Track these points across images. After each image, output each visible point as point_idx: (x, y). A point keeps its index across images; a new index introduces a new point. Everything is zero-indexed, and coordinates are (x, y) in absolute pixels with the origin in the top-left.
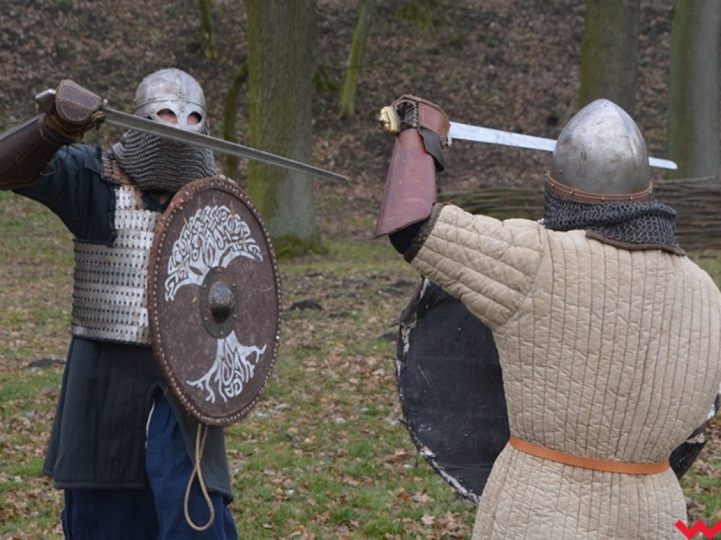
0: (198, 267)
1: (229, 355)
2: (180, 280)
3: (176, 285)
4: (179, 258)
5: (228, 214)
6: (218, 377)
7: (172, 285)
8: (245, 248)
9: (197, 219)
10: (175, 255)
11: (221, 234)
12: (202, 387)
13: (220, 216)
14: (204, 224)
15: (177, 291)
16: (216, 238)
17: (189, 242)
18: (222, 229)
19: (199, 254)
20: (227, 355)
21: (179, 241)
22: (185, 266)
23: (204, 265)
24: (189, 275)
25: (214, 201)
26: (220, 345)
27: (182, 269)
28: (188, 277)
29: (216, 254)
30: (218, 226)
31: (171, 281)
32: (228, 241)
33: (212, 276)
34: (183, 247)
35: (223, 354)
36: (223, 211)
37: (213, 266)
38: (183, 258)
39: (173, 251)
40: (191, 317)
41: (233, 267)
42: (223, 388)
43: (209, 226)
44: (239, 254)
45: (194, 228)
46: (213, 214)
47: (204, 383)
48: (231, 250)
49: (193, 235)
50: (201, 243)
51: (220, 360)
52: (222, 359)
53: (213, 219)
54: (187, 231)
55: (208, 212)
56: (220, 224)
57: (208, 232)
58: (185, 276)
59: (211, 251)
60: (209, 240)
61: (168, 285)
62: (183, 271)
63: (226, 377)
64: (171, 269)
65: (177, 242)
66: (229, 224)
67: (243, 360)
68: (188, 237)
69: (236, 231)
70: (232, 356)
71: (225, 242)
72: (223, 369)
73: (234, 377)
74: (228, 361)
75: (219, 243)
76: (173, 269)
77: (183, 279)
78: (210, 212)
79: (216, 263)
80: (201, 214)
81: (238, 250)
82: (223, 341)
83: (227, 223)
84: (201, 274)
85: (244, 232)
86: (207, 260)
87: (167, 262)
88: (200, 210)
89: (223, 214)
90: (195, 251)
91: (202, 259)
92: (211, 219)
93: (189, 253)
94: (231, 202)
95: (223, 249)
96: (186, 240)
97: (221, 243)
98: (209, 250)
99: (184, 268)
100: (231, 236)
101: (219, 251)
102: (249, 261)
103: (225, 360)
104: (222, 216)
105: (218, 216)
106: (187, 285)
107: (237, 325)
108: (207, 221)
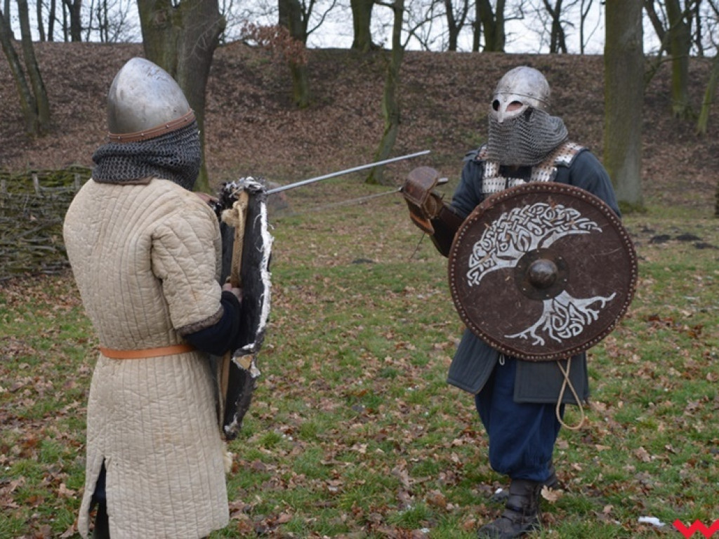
0: (509, 255)
1: (560, 310)
2: (485, 269)
3: (480, 273)
4: (482, 253)
5: (545, 208)
6: (548, 325)
7: (476, 274)
8: (574, 227)
9: (502, 221)
10: (477, 252)
11: (538, 224)
12: (526, 337)
13: (534, 212)
14: (513, 223)
15: (483, 277)
16: (531, 229)
17: (494, 240)
18: (538, 220)
19: (509, 245)
20: (557, 310)
21: (481, 242)
22: (491, 257)
23: (517, 252)
24: (498, 263)
25: (524, 202)
26: (547, 304)
27: (487, 261)
28: (495, 264)
29: (533, 241)
30: (533, 220)
31: (474, 272)
32: (549, 227)
33: (529, 257)
34: (487, 245)
35: (552, 310)
36: (538, 206)
37: (531, 249)
38: (488, 252)
39: (474, 250)
40: (505, 292)
41: (557, 245)
42: (555, 333)
43: (520, 222)
44: (565, 234)
45: (498, 228)
46: (524, 213)
47: (528, 334)
48: (555, 233)
49: (499, 233)
50: (511, 236)
51: (548, 315)
52: (552, 313)
53: (525, 216)
54: (490, 232)
55: (516, 213)
56: (535, 217)
57: (519, 227)
58: (492, 264)
59: (525, 240)
60: (522, 232)
61: (471, 275)
62: (490, 262)
63: (558, 325)
64: (473, 263)
65: (477, 243)
66: (548, 215)
67: (582, 309)
68: (493, 236)
69: (560, 217)
70: (565, 310)
71: (543, 230)
72: (554, 320)
73: (571, 323)
74: (560, 314)
75: (536, 232)
76: (476, 263)
77: (490, 267)
78: (519, 212)
79: (534, 247)
80: (507, 216)
81: (564, 231)
82: (551, 300)
83: (545, 215)
84: (514, 259)
85: (571, 216)
86: (521, 248)
87: (467, 259)
88: (506, 214)
89: (539, 209)
90: (503, 244)
91: (513, 248)
92: (521, 216)
93: (496, 247)
94: (550, 197)
95: (542, 234)
96: (490, 239)
97: (538, 231)
98: (522, 239)
99: (490, 259)
100: (551, 223)
101: (536, 237)
102: (581, 236)
103: (555, 313)
104: (536, 211)
105: (531, 212)
106: (497, 270)
107: (570, 286)
108: (517, 219)
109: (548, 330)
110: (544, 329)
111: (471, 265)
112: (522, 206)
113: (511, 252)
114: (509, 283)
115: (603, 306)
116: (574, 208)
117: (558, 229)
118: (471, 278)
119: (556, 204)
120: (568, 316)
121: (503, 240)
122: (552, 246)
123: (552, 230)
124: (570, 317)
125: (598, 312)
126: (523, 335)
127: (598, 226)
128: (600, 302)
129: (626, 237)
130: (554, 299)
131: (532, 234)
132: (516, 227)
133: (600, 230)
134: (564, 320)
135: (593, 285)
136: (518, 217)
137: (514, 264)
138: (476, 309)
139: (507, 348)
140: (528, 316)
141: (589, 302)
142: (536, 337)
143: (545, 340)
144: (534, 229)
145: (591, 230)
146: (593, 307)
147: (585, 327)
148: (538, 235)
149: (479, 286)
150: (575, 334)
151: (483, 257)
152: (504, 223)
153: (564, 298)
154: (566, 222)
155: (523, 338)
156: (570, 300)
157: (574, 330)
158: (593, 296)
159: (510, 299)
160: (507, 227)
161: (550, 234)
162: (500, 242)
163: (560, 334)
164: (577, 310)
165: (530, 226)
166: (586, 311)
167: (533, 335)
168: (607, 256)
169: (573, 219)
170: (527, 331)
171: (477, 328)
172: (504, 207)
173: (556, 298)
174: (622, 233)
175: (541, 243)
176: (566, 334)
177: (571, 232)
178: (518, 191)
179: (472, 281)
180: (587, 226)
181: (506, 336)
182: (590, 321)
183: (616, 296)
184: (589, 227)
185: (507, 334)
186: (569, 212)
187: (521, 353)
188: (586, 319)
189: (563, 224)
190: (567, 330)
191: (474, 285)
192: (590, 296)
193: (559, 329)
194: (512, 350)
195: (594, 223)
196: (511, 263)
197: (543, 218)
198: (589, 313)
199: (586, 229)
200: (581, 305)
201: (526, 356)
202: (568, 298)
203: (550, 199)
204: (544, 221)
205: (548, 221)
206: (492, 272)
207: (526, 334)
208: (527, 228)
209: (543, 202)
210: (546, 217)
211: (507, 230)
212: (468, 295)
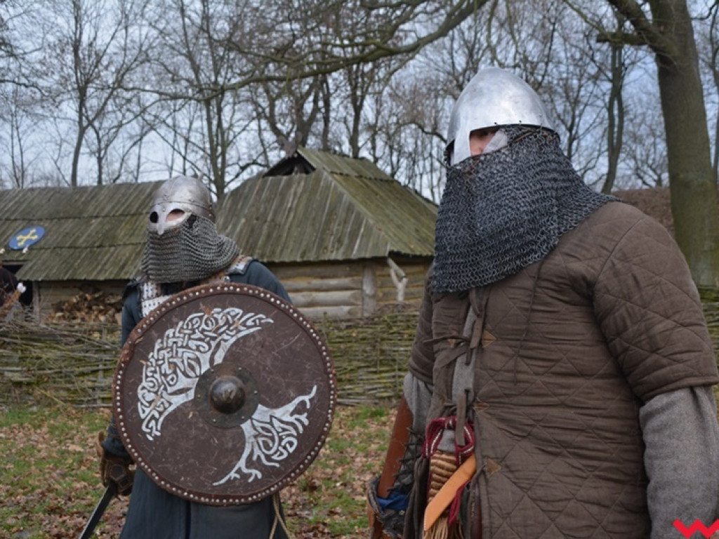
0: (181, 387)
1: (263, 428)
2: (161, 413)
3: (157, 420)
4: (150, 397)
5: (201, 318)
6: (257, 452)
7: (153, 423)
8: (242, 328)
9: (159, 350)
10: (144, 398)
11: (200, 339)
12: (238, 476)
13: (190, 327)
14: (172, 348)
15: (162, 424)
16: (194, 348)
17: (157, 376)
18: (198, 335)
19: (177, 376)
20: (261, 430)
21: (144, 384)
22: (162, 397)
23: (189, 380)
24: (172, 401)
25: (175, 320)
26: (246, 427)
27: (159, 403)
28: (170, 404)
29: (202, 361)
30: (193, 337)
31: (149, 422)
32: (214, 339)
33: (205, 381)
34: (151, 384)
35: (254, 432)
36: (192, 319)
37: (202, 372)
38: (156, 393)
39: (140, 396)
40: (193, 432)
41: (231, 355)
42: (268, 458)
43: (179, 344)
44: (234, 339)
45: (158, 360)
46: (180, 332)
47: (239, 471)
48: (222, 342)
49: (160, 366)
50: (175, 365)
51: (253, 440)
52: (255, 437)
53: (182, 335)
54: (149, 369)
55: (171, 335)
56: (194, 333)
57: (180, 350)
58: (167, 405)
59: (193, 363)
60: (186, 355)
61: (147, 427)
62: (162, 403)
63: (268, 448)
64: (144, 412)
65: (140, 387)
66: (207, 324)
67: (287, 419)
68: (155, 372)
69: (221, 323)
70: (268, 426)
71: (209, 344)
72: (261, 444)
73: (281, 439)
74: (265, 433)
75: (201, 349)
76: (147, 410)
77: (165, 409)
78: (174, 333)
79: (206, 367)
80: (162, 343)
81: (232, 336)
82: (249, 421)
83: (203, 326)
84: (188, 389)
85: (233, 317)
86: (191, 374)
87: (136, 410)
88: (159, 341)
89: (194, 322)
90: (170, 377)
91: (183, 377)
92: (178, 337)
93: (163, 383)
94: (201, 305)
95: (209, 349)
96: (153, 376)
97: (204, 347)
98: (189, 364)
99: (162, 400)
100: (215, 332)
101: (204, 355)
102: (252, 335)
103: (259, 435)
104: (193, 325)
105: (187, 329)
106: (174, 410)
107: (264, 396)
108: (175, 342)
109: (259, 457)
110: (255, 458)
111: (143, 416)
112: (173, 325)
113: (183, 382)
114: (195, 420)
115: (308, 407)
116: (233, 306)
117: (225, 337)
118: (148, 431)
119: (211, 310)
120: (275, 433)
121: (168, 372)
122: (225, 359)
123: (218, 340)
124: (278, 433)
125: (306, 414)
126: (233, 474)
127: (267, 317)
128: (303, 403)
129: (301, 319)
130: (252, 419)
131: (197, 353)
132: (177, 352)
133: (272, 321)
134: (273, 439)
135: (288, 386)
136: (175, 340)
137: (191, 394)
138: (167, 465)
139: (221, 498)
140: (232, 450)
141: (291, 407)
142: (250, 471)
143: (261, 471)
144: (198, 347)
145: (261, 325)
146: (298, 411)
147: (299, 437)
148: (205, 352)
149: (162, 436)
150: (291, 450)
151: (153, 401)
152: (162, 352)
153: (261, 413)
154: (230, 325)
155: (235, 478)
156: (269, 413)
157: (288, 446)
158: (293, 399)
159: (203, 438)
160: (167, 356)
161: (218, 345)
162: (165, 375)
163: (275, 457)
164: (282, 422)
165: (192, 344)
166: (292, 419)
167: (245, 471)
168: (290, 348)
169: (236, 319)
170: (236, 468)
171: (178, 488)
172: (154, 333)
173: (254, 417)
174: (295, 315)
175: (212, 360)
176: (281, 454)
177: (240, 335)
178: (163, 309)
179: (150, 434)
180: (254, 321)
181: (215, 484)
182: (301, 429)
183: (318, 390)
184: (257, 321)
185: (216, 481)
186: (229, 313)
187: (240, 498)
188: (296, 428)
189: (228, 329)
190: (280, 448)
191: (155, 437)
192: (289, 400)
193: (272, 452)
194: (227, 497)
195: (261, 316)
196: (187, 396)
197: (203, 330)
198: (297, 419)
199: (255, 326)
200: (284, 415)
201: (246, 498)
202: (266, 412)
203: (202, 307)
204: (206, 333)
205: (210, 331)
206: (170, 414)
207: (236, 472)
208: (190, 348)
209: (196, 312)
210: (206, 328)
211: (169, 358)
212: (152, 453)
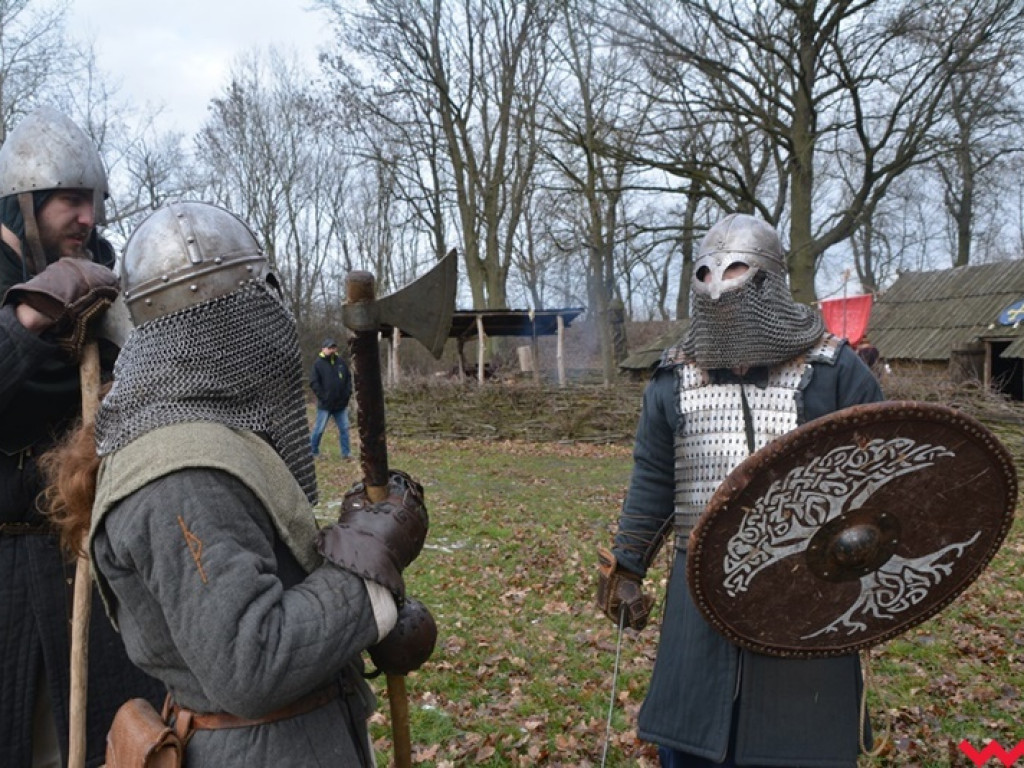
0: (792, 537)
2: (753, 568)
3: (746, 575)
4: (743, 549)
5: (849, 452)
6: (870, 605)
7: (740, 578)
8: (906, 464)
9: (773, 494)
10: (734, 550)
11: (839, 480)
12: (836, 629)
13: (829, 464)
14: (793, 490)
15: (753, 579)
16: (827, 490)
17: (762, 526)
18: (838, 474)
19: (790, 525)
20: (884, 582)
21: (740, 534)
22: (761, 549)
23: (806, 529)
24: (774, 554)
25: (809, 455)
26: (867, 579)
27: (755, 556)
28: (770, 556)
29: (832, 506)
30: (828, 476)
31: (735, 577)
32: (858, 478)
33: (830, 530)
34: (751, 535)
35: (875, 585)
36: (836, 454)
37: (828, 519)
38: (754, 545)
39: (730, 549)
40: (793, 586)
41: (878, 499)
43: (805, 487)
44: (890, 478)
45: (766, 507)
46: (812, 471)
47: (838, 625)
48: (870, 483)
49: (769, 514)
50: (792, 511)
51: (871, 592)
52: (874, 589)
53: (813, 475)
54: (752, 517)
55: (798, 474)
56: (833, 470)
57: (805, 494)
58: (765, 557)
59: (819, 509)
60: (812, 500)
61: (731, 582)
62: (760, 556)
64: (732, 566)
65: (734, 538)
66: (855, 460)
67: (926, 569)
69: (877, 458)
70: (897, 578)
71: (850, 486)
72: (879, 596)
74: (889, 585)
75: (837, 492)
76: (736, 565)
77: (762, 562)
78: (802, 473)
79: (835, 512)
80: (781, 485)
81: (887, 475)
82: (872, 575)
83: (850, 463)
84: (802, 539)
85: (897, 450)
87: (720, 565)
88: (778, 482)
89: (837, 458)
90: (780, 526)
91: (799, 526)
92: (807, 478)
93: (767, 533)
94: (856, 434)
95: (849, 491)
96: (755, 526)
97: (841, 489)
98: (812, 509)
99: (761, 553)
100: (863, 471)
101: (838, 499)
102: (918, 473)
103: (882, 587)
104: (834, 461)
105: (824, 466)
106: (775, 564)
107: (904, 545)
108: (801, 485)
109: (871, 610)
110: (865, 611)
111: (727, 570)
112: (805, 462)
113: (797, 531)
114: (799, 574)
115: (959, 555)
116: (902, 436)
117: (876, 475)
118: (731, 586)
119: (868, 441)
120: (902, 584)
121: (780, 520)
122: (867, 503)
123: (864, 480)
124: (906, 584)
125: (952, 564)
126: (830, 628)
127: (948, 450)
129: (998, 451)
130: (878, 571)
131: (829, 497)
132: (799, 496)
133: (952, 454)
134: (896, 591)
135: (942, 533)
136: (801, 481)
137: (804, 546)
138: (748, 621)
139: (808, 651)
140: (837, 604)
141: (935, 556)
142: (853, 624)
143: (867, 623)
144: (833, 489)
145: (935, 459)
146: (943, 560)
147: (932, 588)
148: (840, 496)
149: (748, 591)
150: (915, 601)
151: (747, 554)
152: (778, 496)
153: (895, 564)
154: (890, 461)
155: (831, 632)
156: (904, 564)
157: (913, 597)
158: (943, 547)
159: (803, 592)
160: (783, 500)
161: (863, 486)
162: (774, 524)
163: (891, 610)
164: (917, 573)
165: (825, 486)
166: (932, 570)
167: (848, 624)
168: (964, 488)
169: (900, 453)
170: (836, 622)
171: (754, 643)
172: (772, 474)
173: (881, 568)
174: (991, 447)
175: (847, 505)
176: (902, 605)
177: (900, 473)
179: (733, 589)
180: (927, 455)
181: (804, 638)
182: (938, 578)
183: (980, 536)
184: (932, 455)
185: (805, 635)
186: (893, 445)
187: (830, 650)
188: (932, 579)
189: (885, 466)
190: (902, 600)
191: (739, 593)
192: (937, 549)
193: (889, 604)
194: (815, 650)
195: (939, 448)
196: (797, 547)
197: (848, 467)
198: (937, 570)
199: (927, 461)
200: (922, 565)
201: (838, 650)
202: (900, 562)
203: (856, 437)
204: (850, 472)
205: (856, 469)
206: (768, 568)
207: (835, 626)
208: (820, 491)
209: (845, 445)
210: (852, 465)
211: (784, 504)
212: (730, 609)
